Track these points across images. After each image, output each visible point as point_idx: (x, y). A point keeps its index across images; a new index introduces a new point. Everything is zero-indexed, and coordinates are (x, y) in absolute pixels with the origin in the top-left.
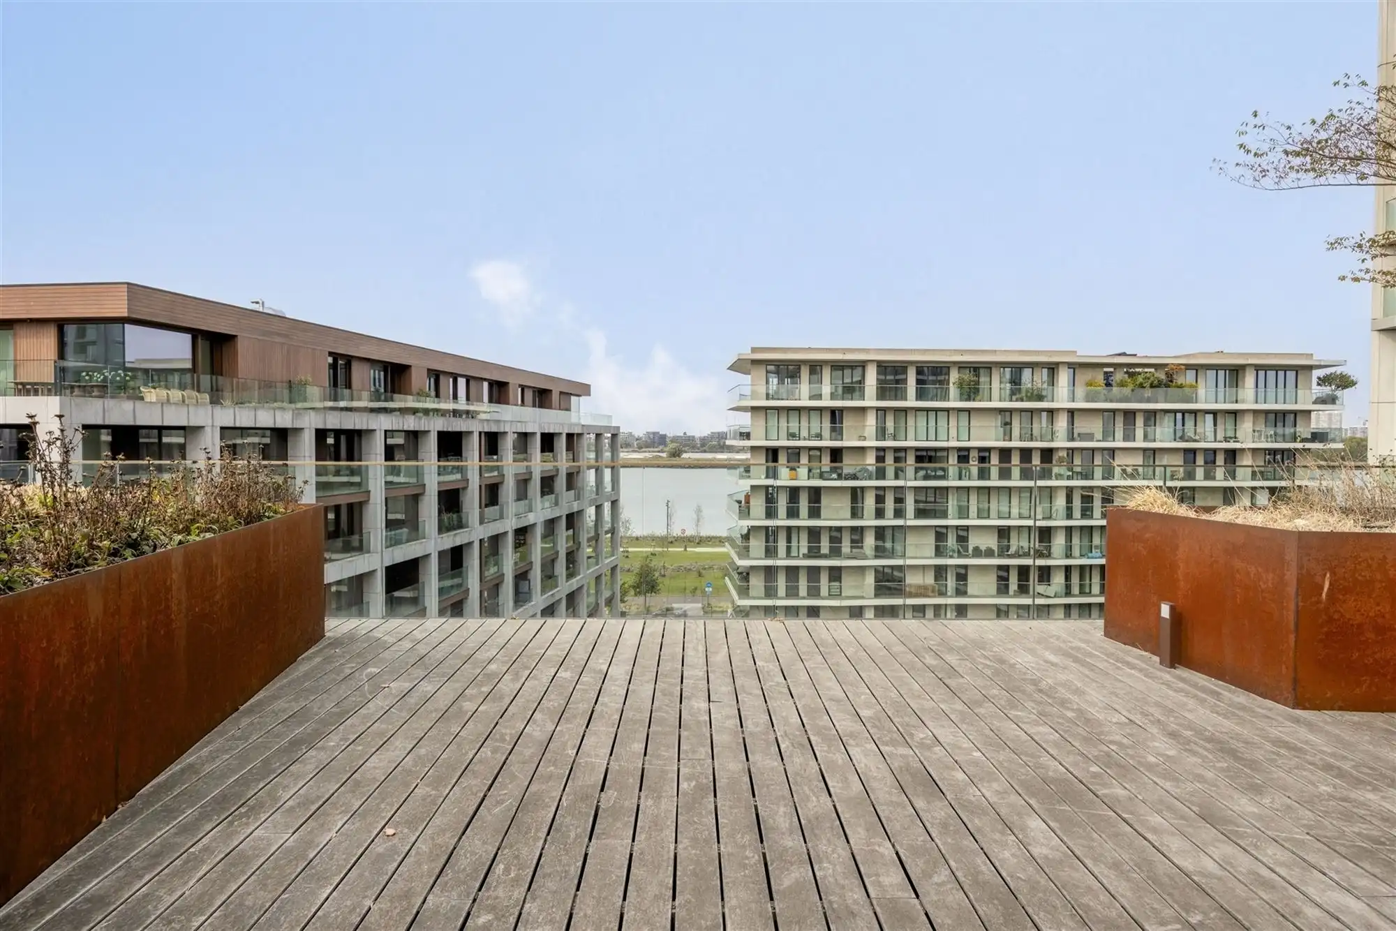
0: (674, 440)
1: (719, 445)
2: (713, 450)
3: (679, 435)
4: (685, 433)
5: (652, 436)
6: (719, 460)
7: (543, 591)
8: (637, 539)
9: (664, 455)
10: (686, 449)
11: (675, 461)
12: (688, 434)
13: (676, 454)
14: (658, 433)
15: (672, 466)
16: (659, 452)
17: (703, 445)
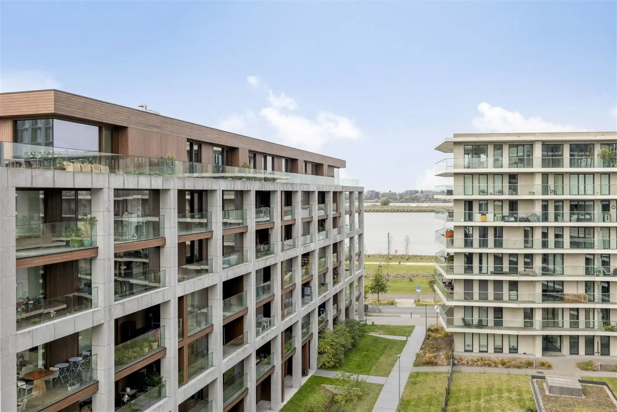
0: (384, 195)
1: (411, 198)
2: (407, 201)
3: (386, 192)
4: (390, 191)
5: (370, 193)
6: (412, 207)
7: (319, 294)
8: (369, 256)
9: (379, 204)
10: (391, 200)
11: (385, 208)
12: (392, 192)
13: (385, 203)
14: (375, 191)
15: (384, 211)
16: (375, 202)
17: (401, 198)
